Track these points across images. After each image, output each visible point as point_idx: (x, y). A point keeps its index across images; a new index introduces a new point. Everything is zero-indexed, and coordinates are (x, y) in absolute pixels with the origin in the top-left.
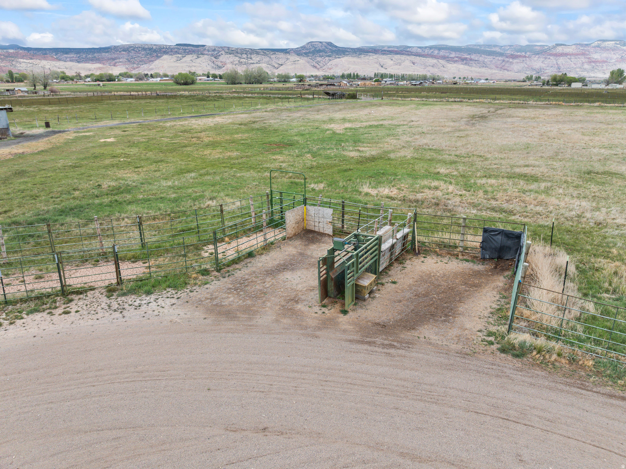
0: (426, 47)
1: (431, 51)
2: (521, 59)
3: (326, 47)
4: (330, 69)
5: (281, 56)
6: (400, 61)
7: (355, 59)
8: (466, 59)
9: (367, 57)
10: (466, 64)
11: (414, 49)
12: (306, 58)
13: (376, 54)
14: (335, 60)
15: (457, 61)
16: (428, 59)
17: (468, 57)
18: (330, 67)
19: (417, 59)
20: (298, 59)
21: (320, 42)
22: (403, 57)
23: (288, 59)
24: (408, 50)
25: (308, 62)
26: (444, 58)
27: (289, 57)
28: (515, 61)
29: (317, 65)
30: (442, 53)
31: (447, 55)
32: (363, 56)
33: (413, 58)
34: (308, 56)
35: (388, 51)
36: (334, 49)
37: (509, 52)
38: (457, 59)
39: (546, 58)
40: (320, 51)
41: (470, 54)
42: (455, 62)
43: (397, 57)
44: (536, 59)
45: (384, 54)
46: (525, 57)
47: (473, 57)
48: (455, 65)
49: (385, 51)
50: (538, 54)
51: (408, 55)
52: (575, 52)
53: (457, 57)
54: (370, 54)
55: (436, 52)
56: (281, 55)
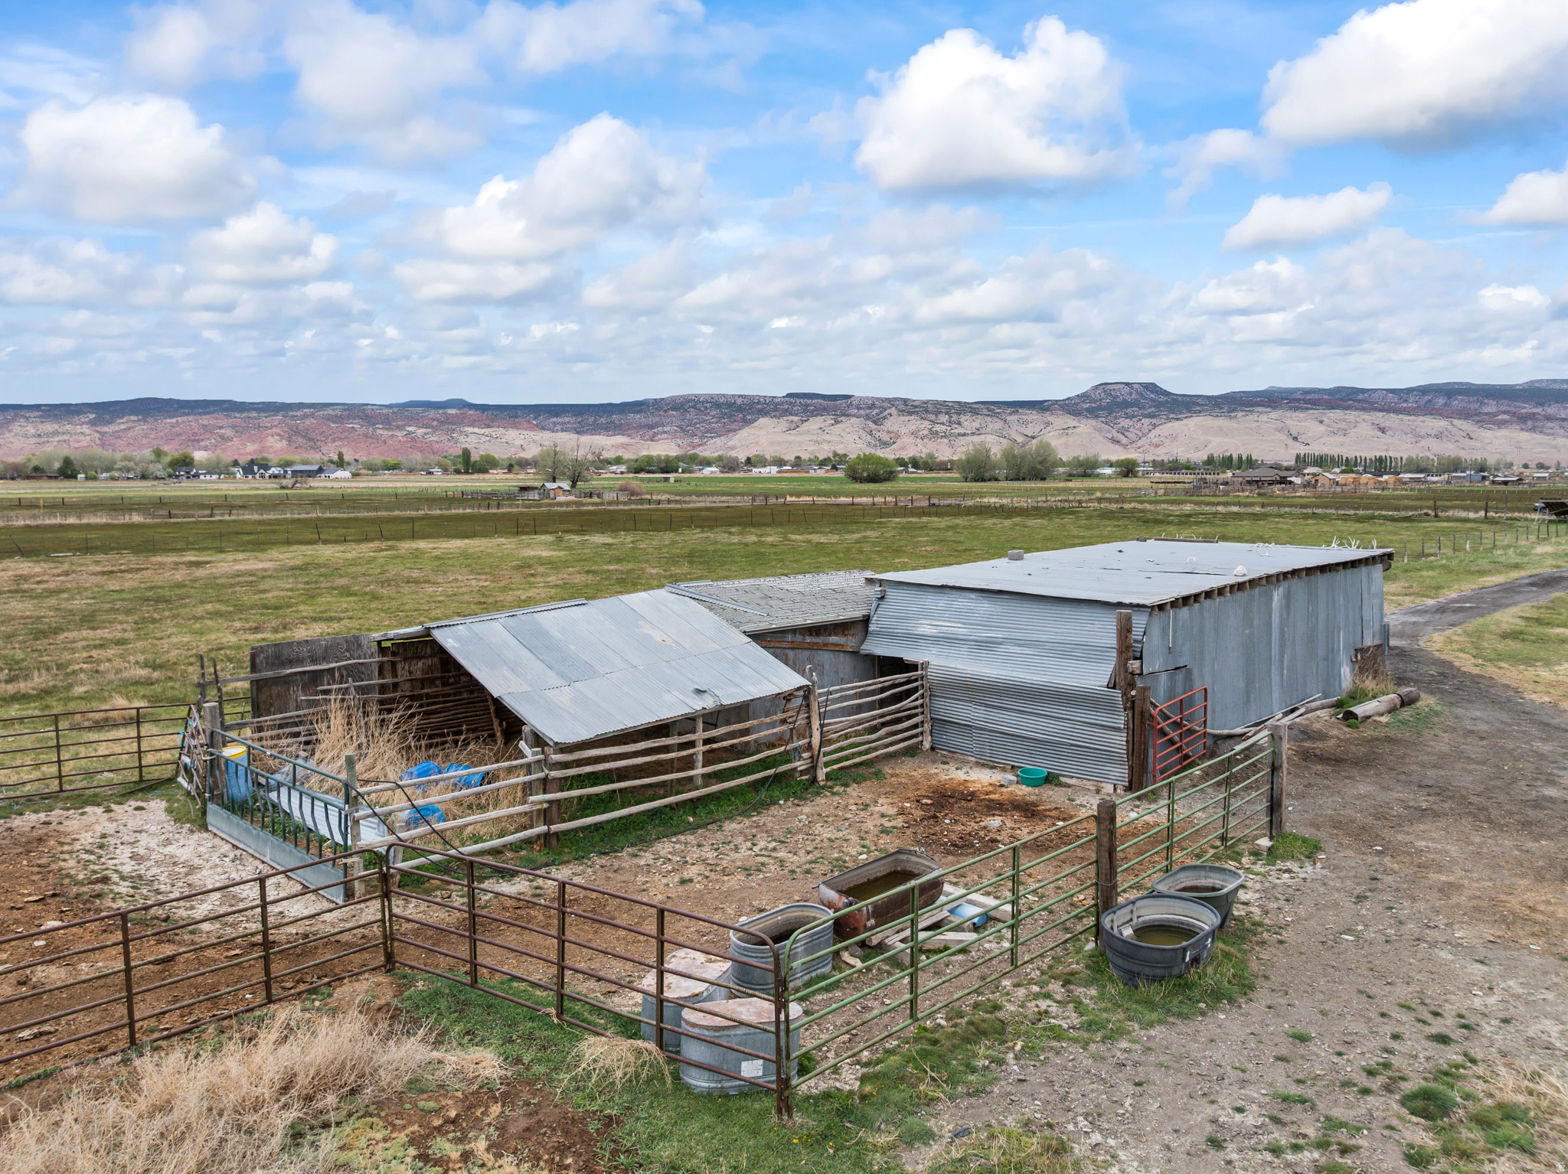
0: (1410, 390)
1: (1426, 398)
3: (1140, 394)
4: (1157, 446)
5: (1030, 418)
6: (1343, 425)
7: (1222, 422)
8: (1532, 417)
9: (1254, 417)
10: (1533, 429)
11: (1376, 395)
12: (1093, 422)
13: (1275, 408)
14: (1169, 425)
15: (1505, 422)
16: (1422, 418)
17: (1539, 410)
18: (1155, 440)
19: (1391, 420)
20: (1075, 423)
21: (1127, 384)
22: (1352, 416)
23: (1048, 424)
24: (1360, 397)
25: (1100, 430)
26: (1465, 414)
27: (1051, 419)
29: (1120, 437)
30: (1457, 403)
31: (1474, 406)
32: (1240, 414)
33: (1379, 417)
34: (1097, 417)
35: (1306, 402)
36: (1162, 398)
38: (1505, 417)
40: (1125, 404)
41: (1542, 404)
42: (1501, 424)
43: (1335, 415)
45: (1296, 409)
47: (1551, 410)
48: (1503, 432)
49: (1298, 400)
51: (1363, 409)
53: (1504, 412)
54: (1260, 409)
55: (1441, 401)
56: (1033, 416)
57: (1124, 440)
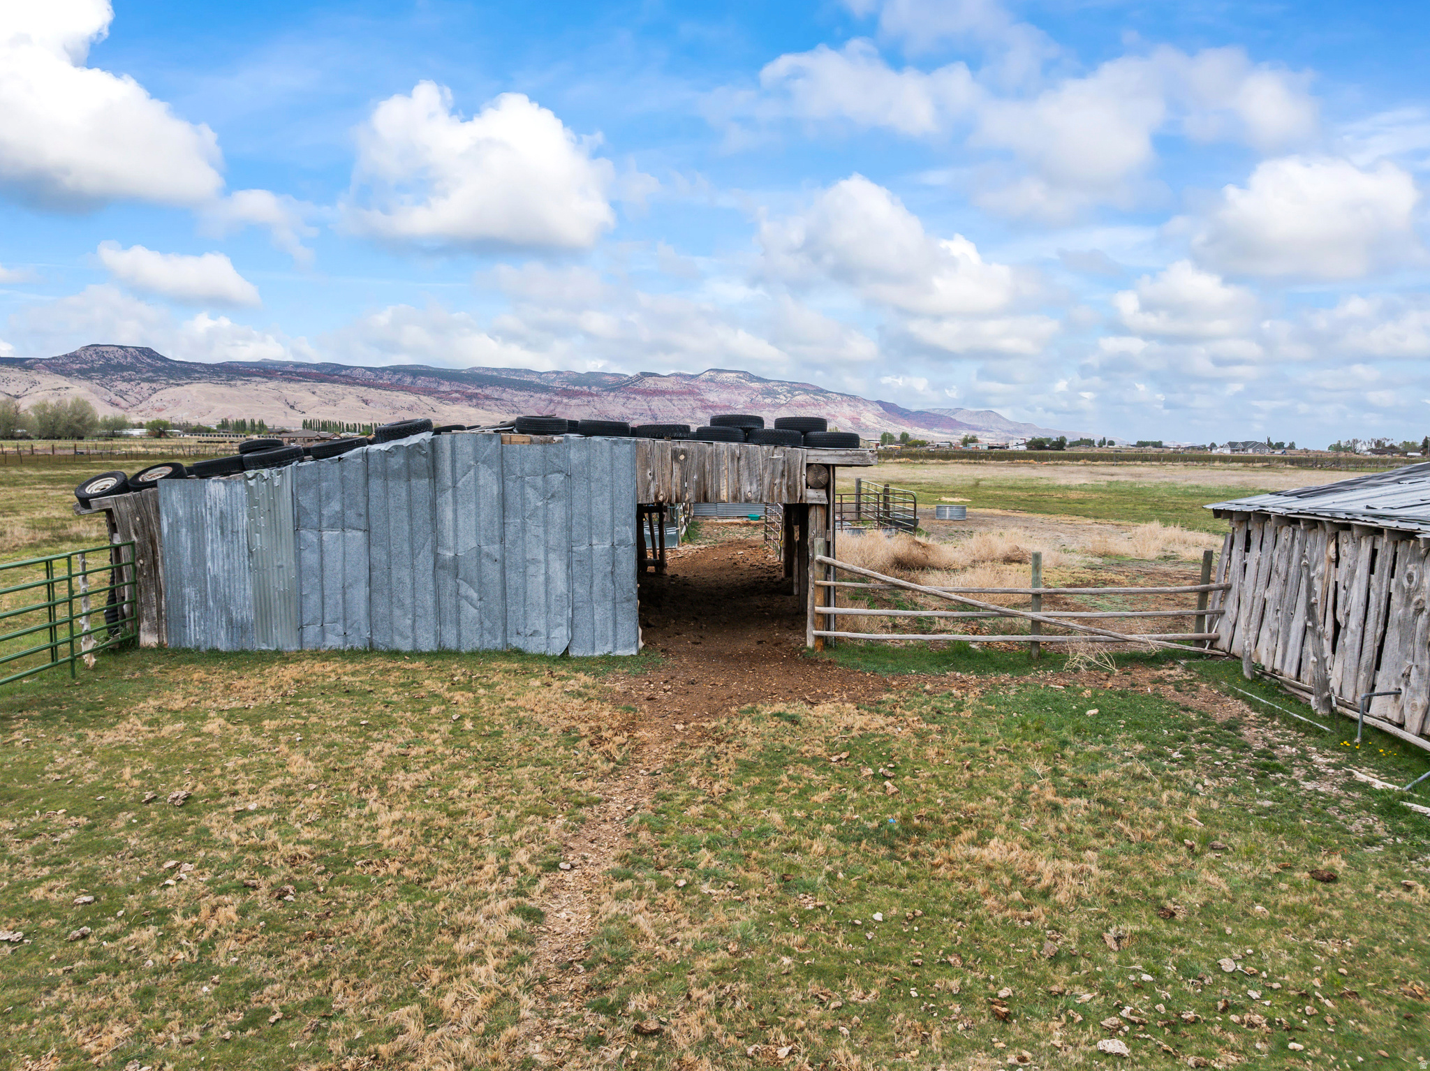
0: (384, 369)
1: (397, 377)
2: (585, 399)
3: (136, 358)
4: (160, 410)
5: (12, 376)
6: (333, 397)
7: (223, 389)
8: (475, 396)
9: (252, 386)
10: (477, 406)
11: (357, 372)
12: (87, 383)
13: (270, 379)
14: (171, 390)
15: (457, 399)
16: (396, 393)
17: (479, 391)
18: (158, 405)
19: (372, 394)
20: (67, 384)
21: (121, 347)
22: (339, 389)
23: (34, 383)
24: (344, 373)
25: (96, 392)
26: (428, 392)
27: (38, 378)
28: (574, 402)
29: (119, 399)
30: (421, 382)
31: (435, 385)
32: (239, 383)
33: (362, 390)
34: (90, 378)
35: (299, 374)
36: (160, 364)
37: (556, 384)
38: (457, 395)
39: (628, 398)
40: (120, 368)
41: (481, 387)
42: (455, 401)
43: (325, 387)
44: (610, 398)
45: (290, 380)
46: (592, 395)
47: (488, 391)
48: (457, 407)
49: (291, 373)
50: (613, 390)
51: (347, 383)
52: (676, 388)
53: (456, 392)
54: (258, 379)
55: (408, 380)
56: (15, 373)
57: (124, 404)
